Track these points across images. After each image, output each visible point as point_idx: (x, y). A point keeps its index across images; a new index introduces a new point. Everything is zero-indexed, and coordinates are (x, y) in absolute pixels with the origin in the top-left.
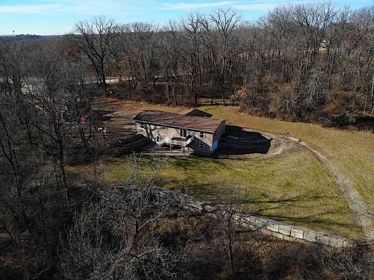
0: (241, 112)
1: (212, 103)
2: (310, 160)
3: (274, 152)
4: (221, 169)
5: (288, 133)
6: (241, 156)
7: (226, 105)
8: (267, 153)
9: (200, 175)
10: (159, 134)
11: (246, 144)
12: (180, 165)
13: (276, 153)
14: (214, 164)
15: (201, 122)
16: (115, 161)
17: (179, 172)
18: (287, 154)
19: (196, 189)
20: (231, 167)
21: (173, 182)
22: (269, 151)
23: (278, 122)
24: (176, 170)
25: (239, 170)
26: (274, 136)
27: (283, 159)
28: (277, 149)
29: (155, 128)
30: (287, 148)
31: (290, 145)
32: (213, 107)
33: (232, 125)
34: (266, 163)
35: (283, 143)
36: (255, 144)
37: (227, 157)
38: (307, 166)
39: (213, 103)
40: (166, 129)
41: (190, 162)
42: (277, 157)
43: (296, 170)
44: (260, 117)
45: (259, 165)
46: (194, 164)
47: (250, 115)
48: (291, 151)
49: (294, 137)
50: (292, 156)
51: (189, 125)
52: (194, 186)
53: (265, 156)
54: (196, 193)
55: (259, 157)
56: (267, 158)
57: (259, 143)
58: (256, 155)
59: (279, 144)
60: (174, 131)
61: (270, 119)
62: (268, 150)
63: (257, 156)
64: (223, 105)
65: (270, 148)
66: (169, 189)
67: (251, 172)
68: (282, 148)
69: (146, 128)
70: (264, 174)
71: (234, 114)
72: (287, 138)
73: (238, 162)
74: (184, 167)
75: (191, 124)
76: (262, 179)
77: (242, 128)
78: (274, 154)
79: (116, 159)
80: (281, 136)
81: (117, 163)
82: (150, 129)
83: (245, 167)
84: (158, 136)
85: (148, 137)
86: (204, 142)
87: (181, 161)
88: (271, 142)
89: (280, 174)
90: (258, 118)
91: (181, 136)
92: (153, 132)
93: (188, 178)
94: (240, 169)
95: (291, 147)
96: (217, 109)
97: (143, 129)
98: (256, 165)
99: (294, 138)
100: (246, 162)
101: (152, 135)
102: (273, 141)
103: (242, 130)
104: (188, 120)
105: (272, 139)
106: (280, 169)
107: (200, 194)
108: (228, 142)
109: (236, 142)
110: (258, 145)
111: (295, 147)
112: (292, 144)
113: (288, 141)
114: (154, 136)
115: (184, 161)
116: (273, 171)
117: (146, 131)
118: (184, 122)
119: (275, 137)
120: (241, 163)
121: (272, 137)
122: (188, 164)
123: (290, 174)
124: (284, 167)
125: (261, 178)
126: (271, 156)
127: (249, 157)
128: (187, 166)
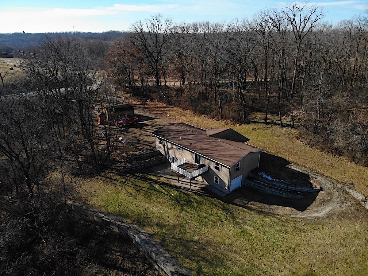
0: (298, 138)
1: (266, 121)
2: (364, 240)
3: (315, 212)
4: (226, 223)
5: (352, 184)
6: (267, 206)
7: (283, 126)
8: (305, 212)
9: (194, 224)
10: (175, 155)
11: (282, 189)
12: (179, 202)
13: (316, 215)
14: (220, 212)
15: (221, 149)
16: (115, 180)
17: (172, 211)
18: (333, 219)
19: (178, 244)
20: (241, 222)
21: (158, 224)
22: (309, 208)
23: (345, 162)
24: (170, 207)
25: (249, 229)
26: (327, 184)
27: (323, 228)
28: (322, 208)
29: (172, 148)
30: (338, 209)
31: (344, 205)
32: (265, 126)
33: (279, 155)
34: (294, 228)
35: (335, 200)
36: (295, 192)
37: (246, 204)
38: (354, 248)
39: (268, 121)
40: (182, 151)
41: (193, 200)
42: (316, 221)
43: (334, 251)
44: (321, 151)
45: (283, 229)
46: (195, 205)
47: (309, 146)
48: (342, 216)
49: (358, 192)
50: (339, 224)
51: (205, 151)
52: (178, 239)
53: (300, 215)
54: (175, 250)
55: (290, 215)
56: (300, 220)
57: (300, 192)
58: (288, 210)
59: (328, 201)
60: (189, 155)
61: (335, 156)
62: (309, 206)
63: (288, 213)
64: (280, 125)
65: (314, 204)
66: (148, 234)
67: (265, 237)
68: (330, 208)
69: (164, 145)
70: (282, 246)
71: (288, 140)
72: (348, 190)
73: (256, 216)
74: (182, 206)
75: (209, 150)
76: (276, 253)
77: (289, 163)
78: (314, 215)
79: (118, 177)
80: (339, 186)
81: (116, 182)
82: (167, 147)
83: (261, 228)
84: (174, 156)
85: (165, 155)
86: (219, 177)
87: (183, 195)
88: (319, 195)
89: (305, 253)
90: (318, 151)
91: (196, 162)
92: (170, 152)
93: (177, 224)
94: (252, 228)
95: (344, 208)
96: (269, 130)
97: (161, 145)
98: (278, 228)
99: (358, 194)
100: (266, 219)
101: (169, 154)
102: (322, 192)
103: (287, 166)
104: (208, 144)
105: (322, 190)
106: (310, 243)
107: (179, 253)
108: (257, 181)
109: (268, 184)
110: (298, 194)
111: (351, 210)
112: (349, 203)
113: (345, 198)
114: (170, 156)
115: (186, 197)
116: (297, 245)
117: (163, 148)
118: (202, 146)
119: (329, 186)
120: (258, 219)
121: (323, 186)
122: (189, 202)
123: (321, 257)
124: (319, 241)
125: (273, 251)
126: (308, 218)
127: (276, 212)
128: (186, 205)
